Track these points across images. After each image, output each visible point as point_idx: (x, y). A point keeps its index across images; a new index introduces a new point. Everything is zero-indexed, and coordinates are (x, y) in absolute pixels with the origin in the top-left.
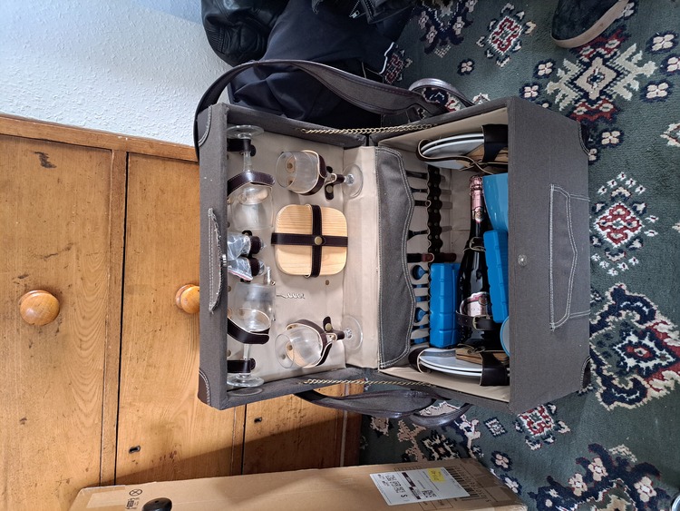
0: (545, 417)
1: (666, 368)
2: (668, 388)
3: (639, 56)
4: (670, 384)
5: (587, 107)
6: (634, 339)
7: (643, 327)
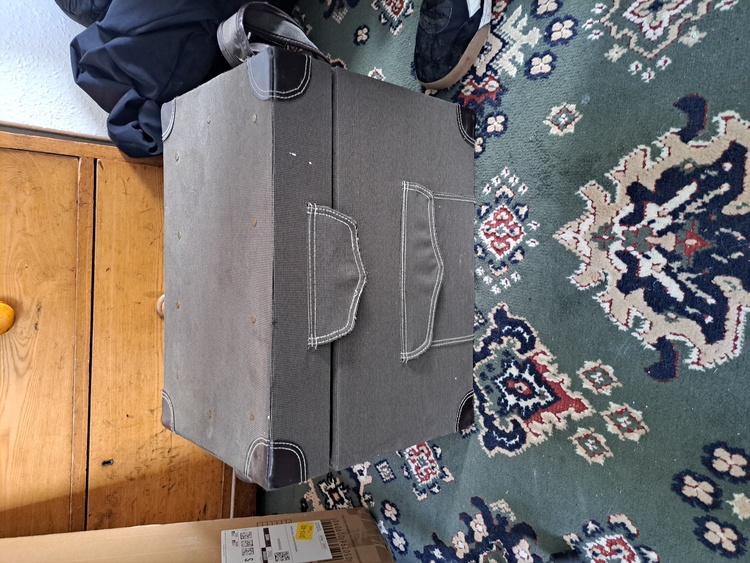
0: (431, 462)
1: (545, 408)
2: (546, 433)
3: (524, 22)
4: (548, 427)
5: (474, 86)
6: (514, 371)
7: (523, 357)
